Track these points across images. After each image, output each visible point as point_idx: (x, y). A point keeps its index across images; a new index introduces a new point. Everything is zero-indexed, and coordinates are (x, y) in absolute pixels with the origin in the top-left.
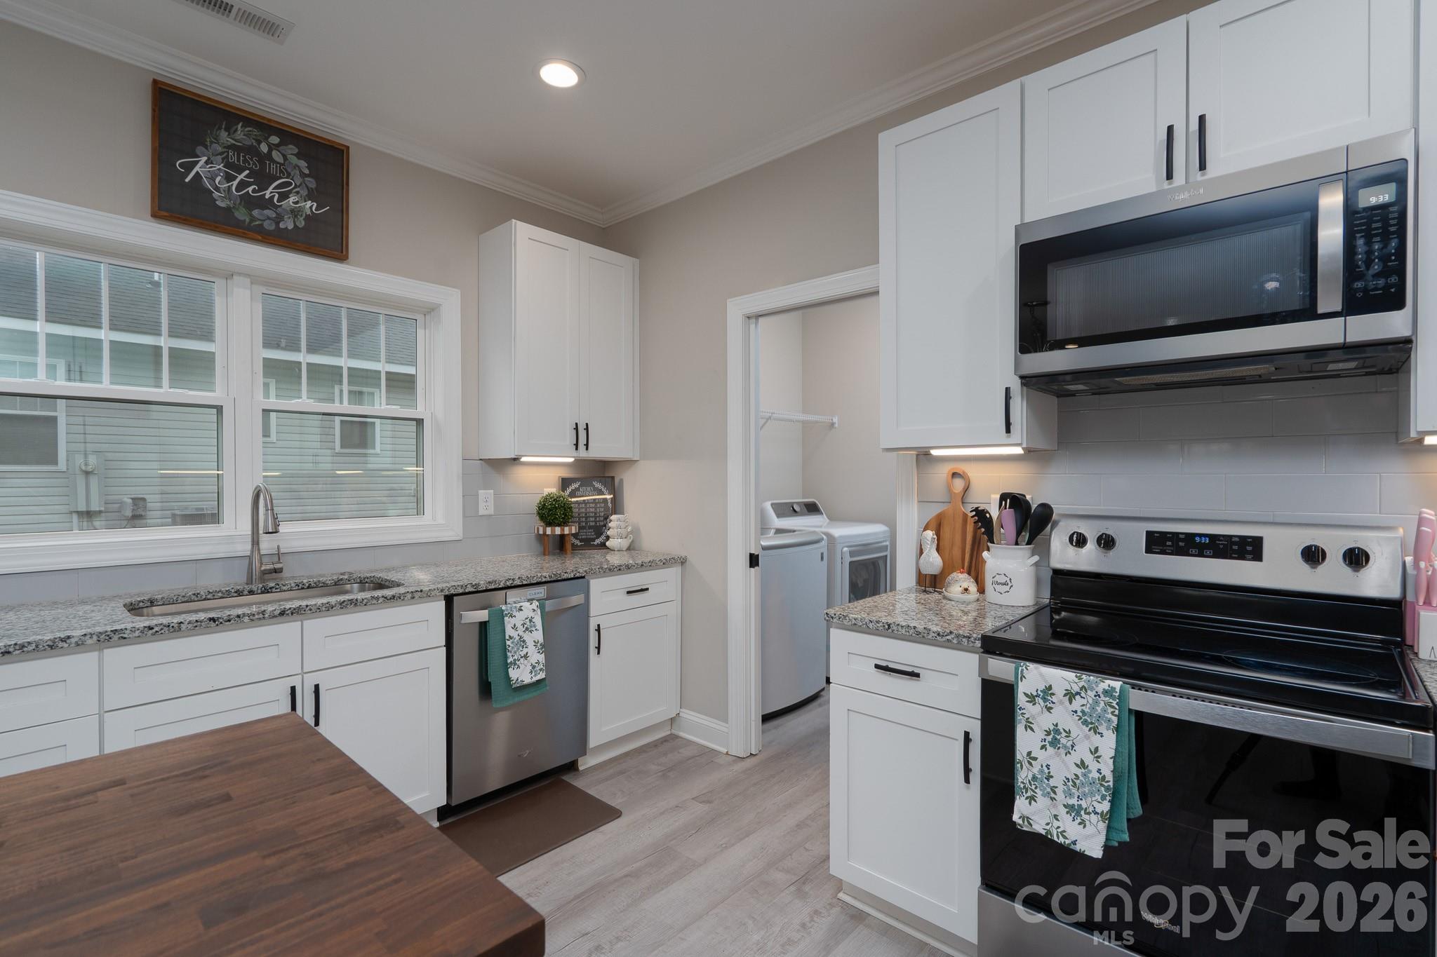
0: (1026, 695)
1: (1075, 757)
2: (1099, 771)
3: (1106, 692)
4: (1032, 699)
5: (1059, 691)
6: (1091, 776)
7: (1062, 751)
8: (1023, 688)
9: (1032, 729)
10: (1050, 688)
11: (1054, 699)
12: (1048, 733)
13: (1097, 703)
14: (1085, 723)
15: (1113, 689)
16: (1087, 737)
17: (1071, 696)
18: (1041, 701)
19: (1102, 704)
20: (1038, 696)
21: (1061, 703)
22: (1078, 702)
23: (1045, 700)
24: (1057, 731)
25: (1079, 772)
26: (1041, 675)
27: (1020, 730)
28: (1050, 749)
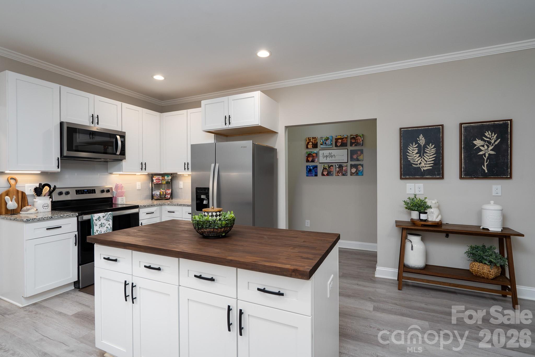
0: (95, 220)
1: (106, 227)
2: (110, 227)
3: (110, 214)
4: (96, 220)
5: (101, 217)
6: (109, 229)
7: (103, 227)
8: (94, 219)
9: (97, 226)
10: (100, 217)
11: (101, 218)
12: (100, 225)
13: (108, 216)
14: (107, 220)
15: (111, 213)
16: (107, 223)
17: (104, 217)
18: (98, 220)
19: (109, 216)
20: (97, 219)
21: (102, 219)
22: (105, 218)
23: (99, 219)
24: (102, 224)
25: (107, 229)
26: (98, 215)
27: (95, 226)
28: (101, 228)
